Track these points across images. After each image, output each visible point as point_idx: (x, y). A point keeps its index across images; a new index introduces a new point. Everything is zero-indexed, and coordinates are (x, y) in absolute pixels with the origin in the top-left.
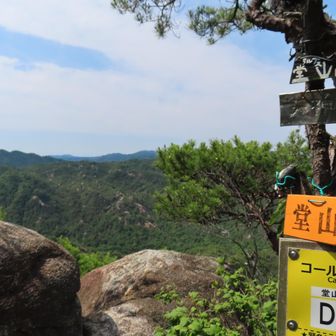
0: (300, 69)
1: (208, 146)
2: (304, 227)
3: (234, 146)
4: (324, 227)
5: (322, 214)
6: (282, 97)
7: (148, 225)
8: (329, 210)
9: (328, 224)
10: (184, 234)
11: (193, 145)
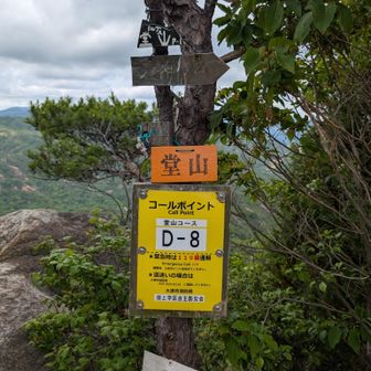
0: (145, 35)
1: (86, 102)
2: (175, 173)
3: (111, 103)
4: (195, 169)
5: (191, 160)
6: (133, 59)
7: (25, 188)
8: (198, 156)
9: (198, 166)
10: (66, 195)
11: (69, 101)
